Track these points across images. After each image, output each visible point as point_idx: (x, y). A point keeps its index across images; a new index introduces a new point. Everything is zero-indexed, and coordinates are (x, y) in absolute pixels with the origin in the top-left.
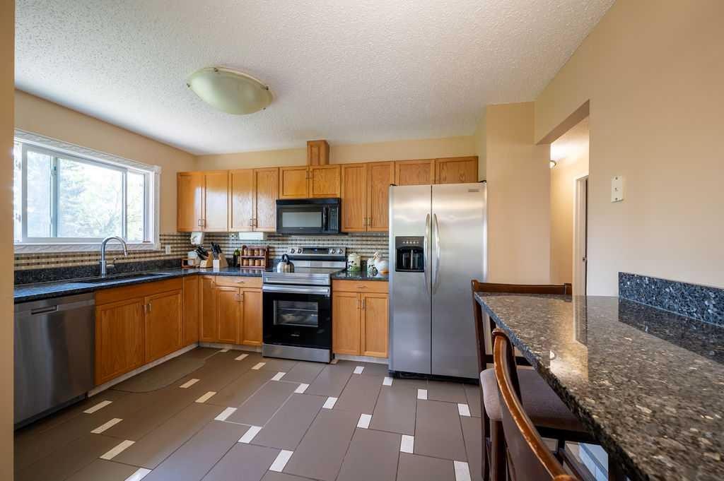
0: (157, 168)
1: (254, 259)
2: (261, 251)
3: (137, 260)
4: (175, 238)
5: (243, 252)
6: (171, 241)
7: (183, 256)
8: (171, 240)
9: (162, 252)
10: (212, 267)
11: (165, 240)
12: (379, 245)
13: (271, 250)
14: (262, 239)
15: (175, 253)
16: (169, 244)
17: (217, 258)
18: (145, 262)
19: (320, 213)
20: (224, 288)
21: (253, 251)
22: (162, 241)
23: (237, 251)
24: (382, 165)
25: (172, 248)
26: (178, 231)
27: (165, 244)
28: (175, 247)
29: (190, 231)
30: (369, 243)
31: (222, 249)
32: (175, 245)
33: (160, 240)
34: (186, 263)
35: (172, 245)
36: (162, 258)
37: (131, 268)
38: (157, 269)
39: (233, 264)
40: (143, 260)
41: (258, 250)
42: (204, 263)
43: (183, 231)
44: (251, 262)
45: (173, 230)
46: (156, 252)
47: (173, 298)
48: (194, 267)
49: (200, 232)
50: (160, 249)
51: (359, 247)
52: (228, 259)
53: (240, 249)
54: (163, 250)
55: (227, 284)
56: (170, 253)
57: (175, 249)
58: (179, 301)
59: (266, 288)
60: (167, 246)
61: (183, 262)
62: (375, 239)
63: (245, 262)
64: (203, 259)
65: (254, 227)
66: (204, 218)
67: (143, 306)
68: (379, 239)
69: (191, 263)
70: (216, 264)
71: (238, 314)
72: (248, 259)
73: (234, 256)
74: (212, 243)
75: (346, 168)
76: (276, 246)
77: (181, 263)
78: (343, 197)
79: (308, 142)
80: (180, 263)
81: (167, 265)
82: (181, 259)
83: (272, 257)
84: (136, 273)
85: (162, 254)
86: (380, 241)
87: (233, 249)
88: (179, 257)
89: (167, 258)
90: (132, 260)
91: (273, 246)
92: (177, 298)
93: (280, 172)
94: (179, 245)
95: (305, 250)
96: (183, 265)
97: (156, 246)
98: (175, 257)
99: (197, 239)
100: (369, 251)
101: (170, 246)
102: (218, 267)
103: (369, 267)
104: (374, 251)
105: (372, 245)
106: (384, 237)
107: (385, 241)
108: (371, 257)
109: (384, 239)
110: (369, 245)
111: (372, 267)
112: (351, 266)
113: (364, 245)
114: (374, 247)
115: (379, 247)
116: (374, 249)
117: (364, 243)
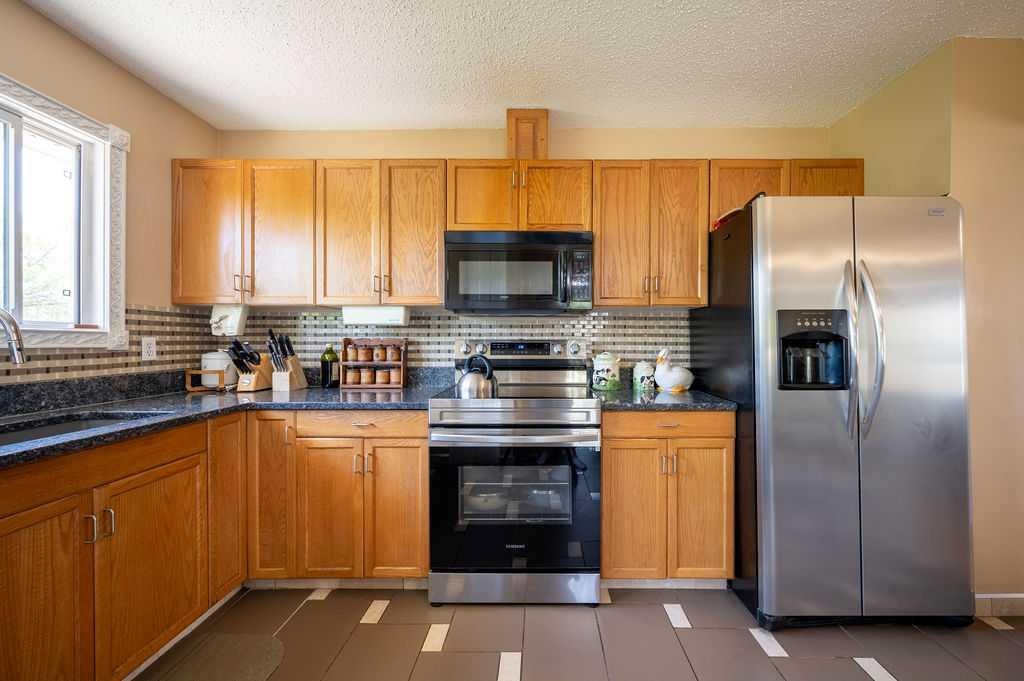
0: (117, 133)
1: (374, 369)
2: (389, 352)
3: (57, 376)
4: (168, 319)
5: (345, 354)
6: (157, 328)
7: (188, 365)
8: (156, 323)
9: (133, 354)
10: (271, 389)
11: (139, 323)
12: (651, 335)
13: (410, 348)
14: (401, 322)
15: (168, 357)
16: (150, 333)
17: (283, 367)
18: (81, 380)
19: (551, 263)
20: (317, 442)
21: (370, 350)
22: (134, 327)
23: (330, 351)
24: (682, 168)
25: (158, 343)
26: (174, 304)
27: (139, 333)
28: (167, 343)
29: (207, 302)
30: (630, 331)
31: (295, 347)
32: (168, 338)
33: (127, 322)
34: (197, 380)
35: (158, 338)
36: (133, 370)
37: (38, 397)
38: (117, 400)
39: (322, 381)
40: (75, 375)
41: (384, 348)
42: (248, 381)
43: (190, 302)
44: (365, 375)
45: (160, 299)
46: (113, 354)
47: (180, 479)
48: (220, 391)
49: (237, 305)
50: (127, 347)
51: (608, 339)
52: (306, 370)
53: (339, 348)
54: (134, 348)
55: (324, 432)
56: (154, 357)
57: (168, 348)
58: (198, 485)
59: (439, 437)
60: (145, 340)
61: (189, 380)
62: (642, 323)
63: (351, 376)
64: (246, 370)
65: (385, 295)
66: (248, 272)
67: (88, 521)
68: (651, 323)
69: (210, 381)
70: (281, 382)
71: (358, 504)
72: (358, 369)
73: (324, 363)
74: (271, 333)
75: (603, 169)
76: (423, 339)
77: (184, 379)
78: (597, 231)
79: (510, 111)
80: (181, 383)
81: (146, 387)
82: (183, 373)
83: (413, 364)
84: (53, 413)
85: (134, 359)
86: (653, 327)
87: (319, 347)
88: (178, 366)
89: (145, 369)
90: (39, 377)
91: (417, 339)
92: (191, 482)
93: (448, 172)
94: (178, 338)
95: (496, 347)
96: (188, 387)
97: (116, 337)
98: (168, 367)
99: (229, 323)
100: (630, 348)
101: (153, 340)
102: (287, 389)
103: (639, 380)
104: (640, 348)
105: (635, 335)
106: (661, 319)
107: (663, 327)
108: (639, 361)
109: (662, 323)
110: (629, 335)
111: (646, 381)
112: (604, 379)
113: (619, 335)
114: (639, 339)
115: (651, 340)
116: (640, 344)
117: (620, 331)
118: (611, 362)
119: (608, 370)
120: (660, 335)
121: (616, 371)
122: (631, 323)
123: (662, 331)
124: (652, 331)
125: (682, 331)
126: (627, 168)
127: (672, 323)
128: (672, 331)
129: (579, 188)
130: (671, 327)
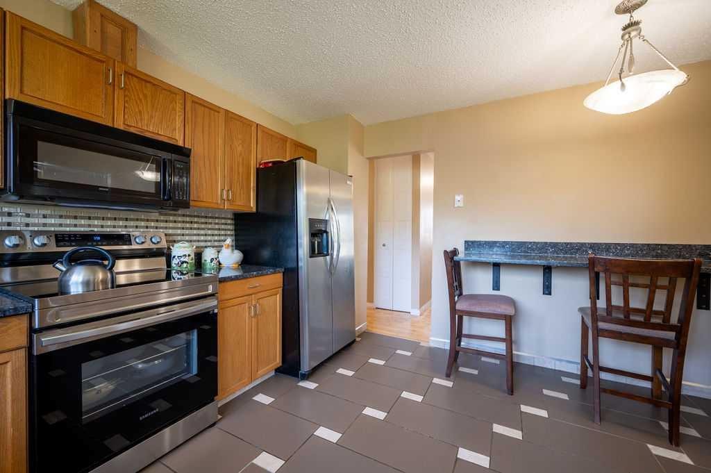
12: (209, 229)
30: (196, 226)
51: (179, 232)
62: (203, 220)
68: (210, 221)
75: (193, 102)
86: (211, 223)
95: (59, 238)
103: (209, 261)
104: (202, 238)
105: (198, 229)
106: (216, 218)
107: (218, 224)
108: (206, 247)
109: (217, 221)
110: (195, 229)
111: (215, 262)
112: (186, 262)
113: (187, 229)
114: (202, 232)
115: (210, 232)
116: (202, 235)
117: (188, 225)
118: (190, 249)
119: (189, 255)
120: (216, 229)
121: (193, 256)
122: (196, 220)
123: (217, 227)
124: (210, 226)
125: (229, 227)
126: (210, 109)
127: (223, 221)
128: (223, 227)
129: (174, 109)
130: (222, 224)
